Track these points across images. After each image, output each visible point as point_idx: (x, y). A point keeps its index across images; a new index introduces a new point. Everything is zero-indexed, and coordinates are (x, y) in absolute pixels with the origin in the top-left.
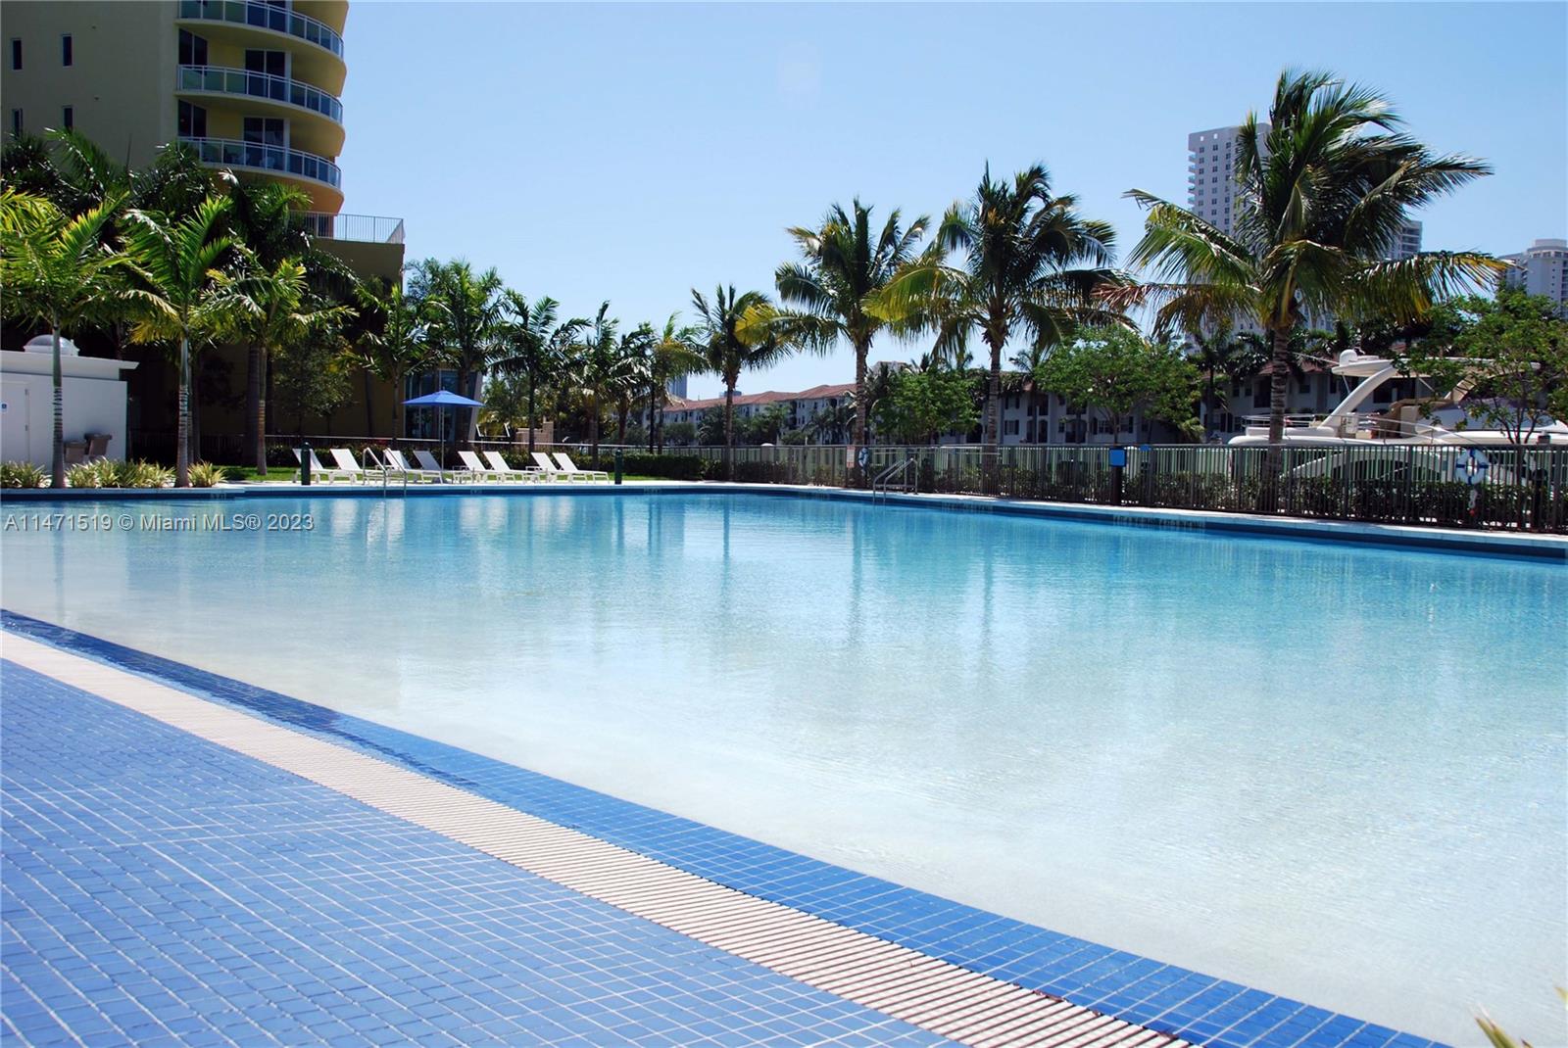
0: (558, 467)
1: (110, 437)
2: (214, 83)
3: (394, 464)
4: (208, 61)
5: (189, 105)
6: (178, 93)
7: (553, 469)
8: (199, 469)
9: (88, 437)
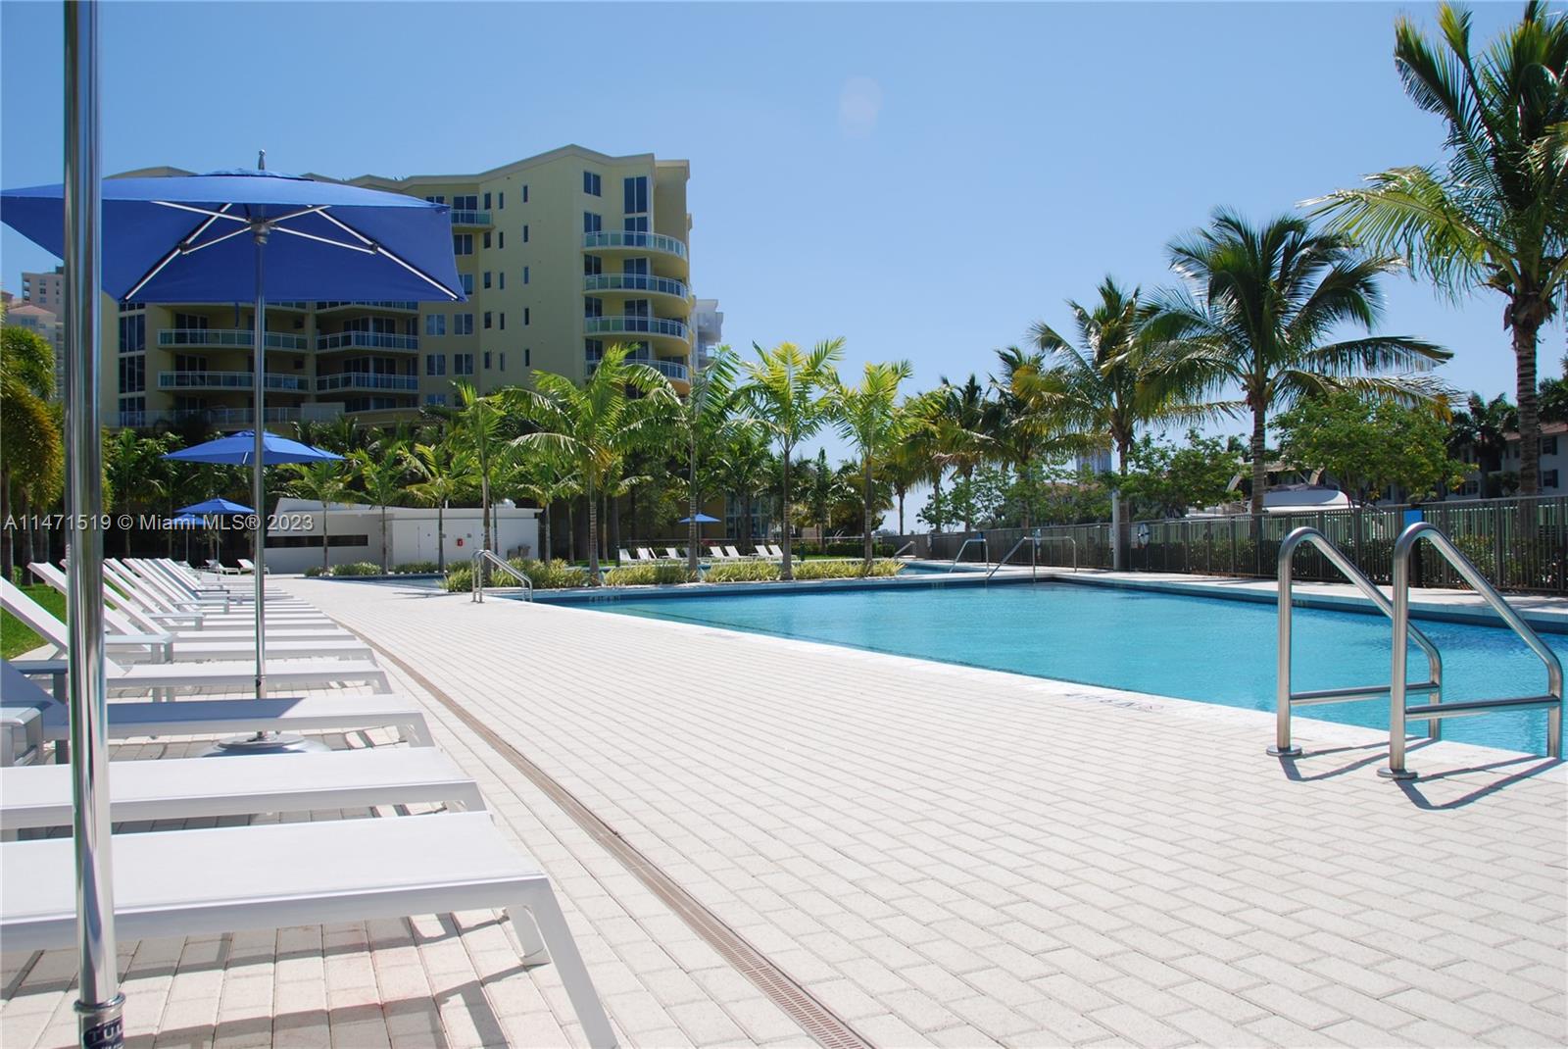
0: (771, 553)
1: (529, 547)
2: (605, 326)
3: (670, 555)
4: (603, 313)
5: (592, 341)
6: (587, 335)
7: (768, 554)
8: (555, 561)
9: (520, 548)
